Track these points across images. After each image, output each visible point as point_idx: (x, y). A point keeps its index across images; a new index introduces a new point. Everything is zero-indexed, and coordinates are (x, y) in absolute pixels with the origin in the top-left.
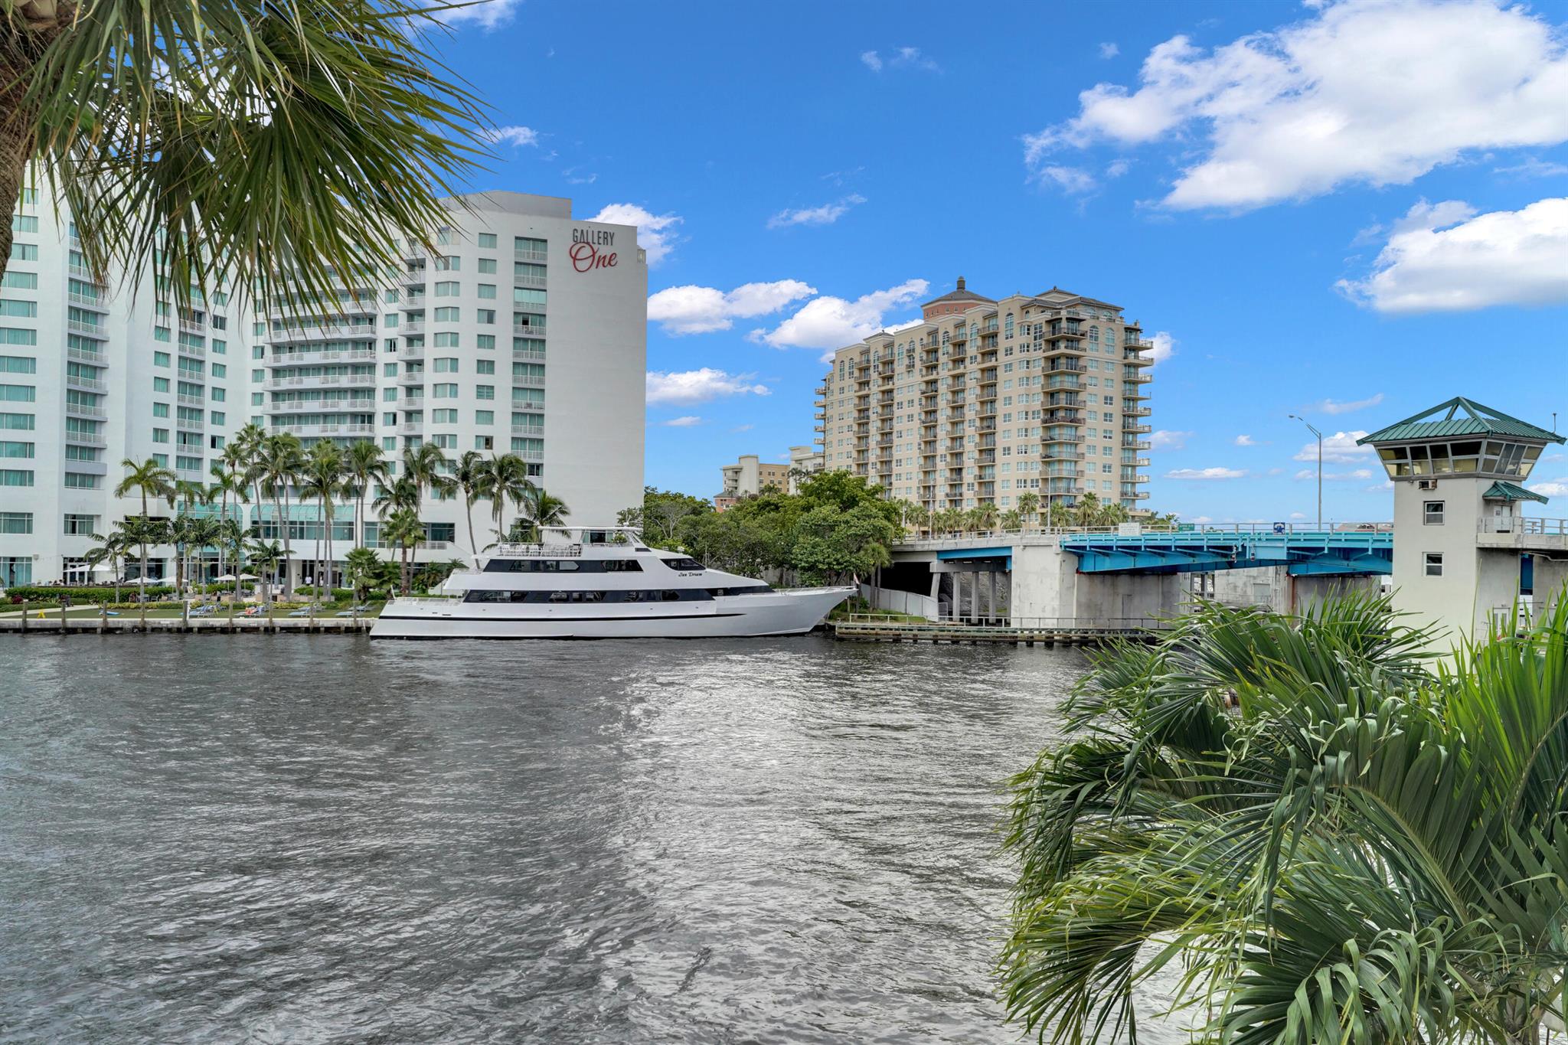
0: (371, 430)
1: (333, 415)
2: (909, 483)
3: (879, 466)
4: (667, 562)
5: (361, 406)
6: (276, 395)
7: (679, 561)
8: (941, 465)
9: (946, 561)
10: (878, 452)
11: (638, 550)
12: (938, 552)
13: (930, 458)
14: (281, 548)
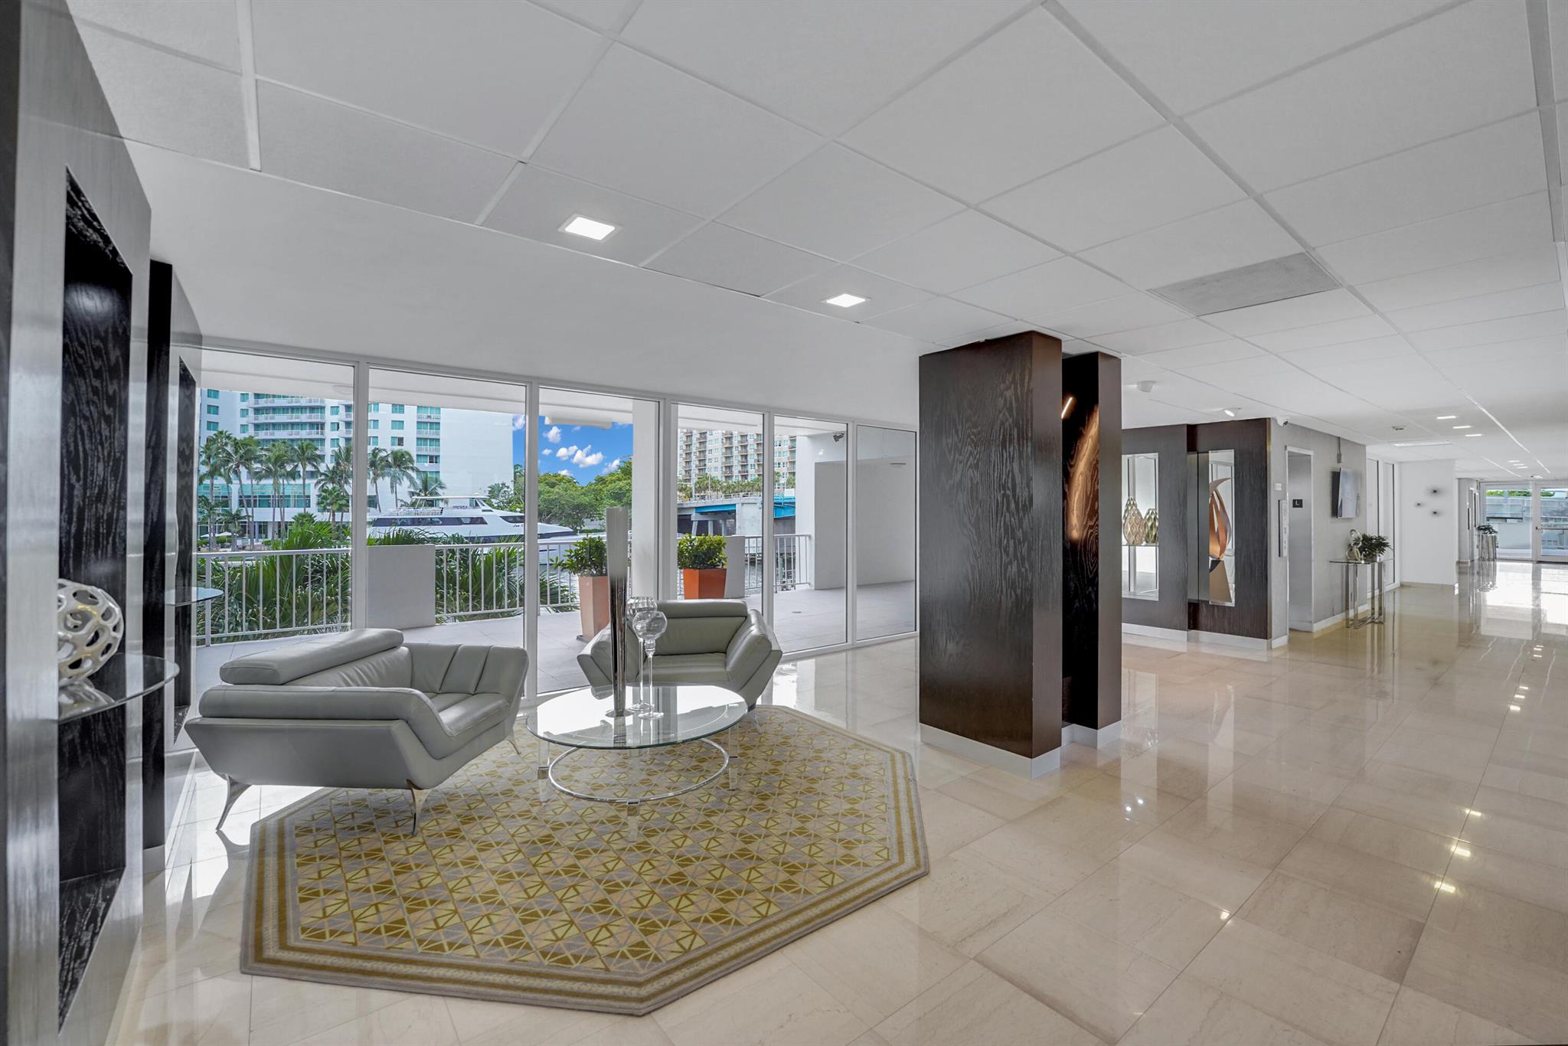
0: (322, 434)
1: (298, 424)
2: (716, 465)
3: (698, 454)
4: (505, 518)
5: (315, 418)
6: (257, 411)
7: (514, 517)
8: (735, 452)
9: (702, 513)
10: (698, 445)
11: (484, 511)
12: (696, 508)
13: (729, 449)
14: (244, 514)
